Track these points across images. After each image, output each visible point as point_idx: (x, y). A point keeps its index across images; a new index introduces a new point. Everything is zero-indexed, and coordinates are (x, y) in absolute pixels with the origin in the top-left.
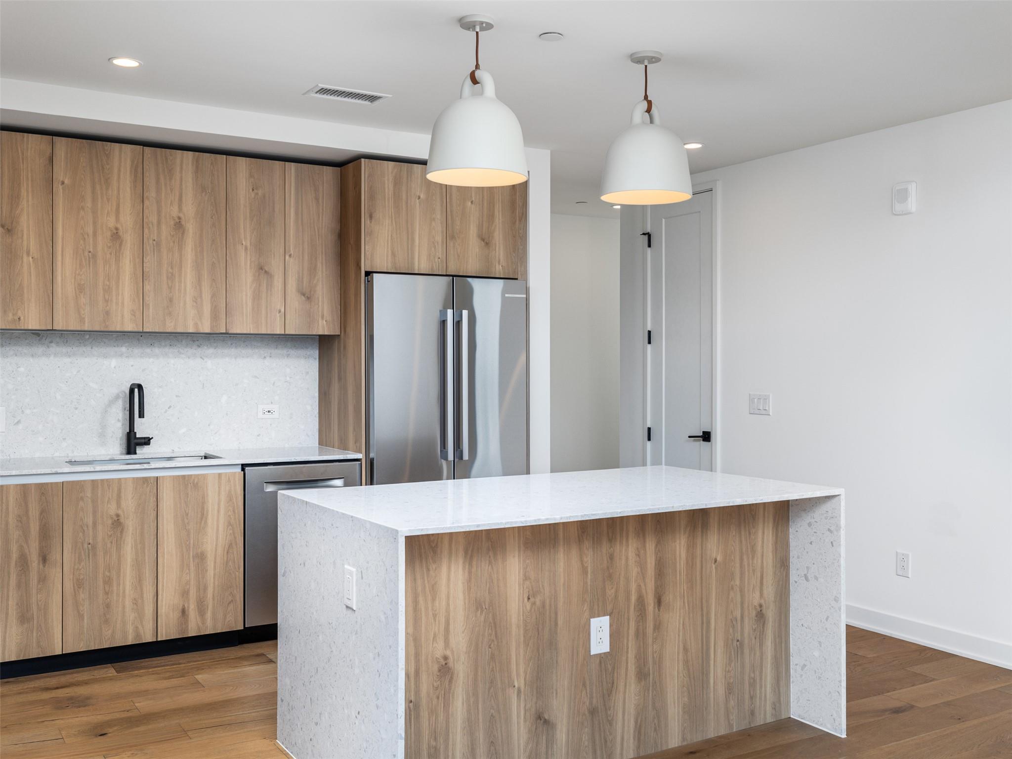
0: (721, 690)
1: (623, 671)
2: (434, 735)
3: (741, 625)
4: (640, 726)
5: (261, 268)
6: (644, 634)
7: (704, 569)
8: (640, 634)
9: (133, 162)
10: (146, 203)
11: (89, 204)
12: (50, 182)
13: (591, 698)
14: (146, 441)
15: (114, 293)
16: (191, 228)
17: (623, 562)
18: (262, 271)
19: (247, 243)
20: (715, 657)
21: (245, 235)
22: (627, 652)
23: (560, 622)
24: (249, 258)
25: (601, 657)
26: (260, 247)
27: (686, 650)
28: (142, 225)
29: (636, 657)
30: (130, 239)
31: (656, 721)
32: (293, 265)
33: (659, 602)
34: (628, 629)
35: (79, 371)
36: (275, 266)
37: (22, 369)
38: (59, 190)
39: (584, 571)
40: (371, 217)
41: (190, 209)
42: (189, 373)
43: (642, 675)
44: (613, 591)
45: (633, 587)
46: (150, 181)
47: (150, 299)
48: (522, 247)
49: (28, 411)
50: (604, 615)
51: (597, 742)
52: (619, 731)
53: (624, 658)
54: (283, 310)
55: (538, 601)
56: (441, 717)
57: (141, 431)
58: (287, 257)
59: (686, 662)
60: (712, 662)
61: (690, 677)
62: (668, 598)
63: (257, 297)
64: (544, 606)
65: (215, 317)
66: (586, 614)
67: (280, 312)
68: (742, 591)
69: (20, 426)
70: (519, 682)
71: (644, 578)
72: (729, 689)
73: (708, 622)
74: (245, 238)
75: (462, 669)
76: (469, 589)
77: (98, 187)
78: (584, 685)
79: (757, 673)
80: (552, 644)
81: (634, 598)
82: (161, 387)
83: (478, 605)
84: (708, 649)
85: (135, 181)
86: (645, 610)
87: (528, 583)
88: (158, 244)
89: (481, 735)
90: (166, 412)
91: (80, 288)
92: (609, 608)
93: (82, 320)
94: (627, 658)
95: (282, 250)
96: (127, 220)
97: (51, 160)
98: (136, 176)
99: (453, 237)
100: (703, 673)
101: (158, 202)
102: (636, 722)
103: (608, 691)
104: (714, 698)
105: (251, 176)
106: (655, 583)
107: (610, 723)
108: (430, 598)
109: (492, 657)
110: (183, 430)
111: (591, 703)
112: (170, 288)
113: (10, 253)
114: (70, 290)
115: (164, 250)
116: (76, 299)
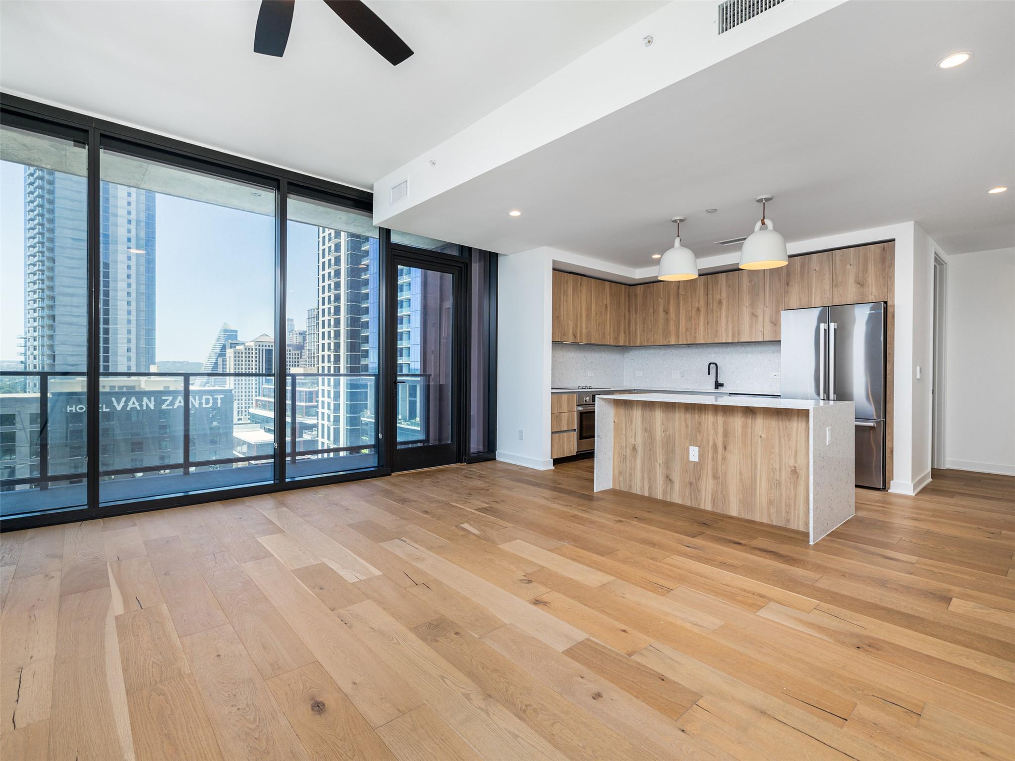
0: (764, 501)
1: (705, 472)
2: (631, 468)
3: (779, 473)
6: (717, 458)
7: (753, 440)
8: (714, 459)
9: (704, 282)
10: (709, 296)
11: (690, 300)
12: (678, 295)
13: (690, 478)
14: (722, 385)
15: (697, 330)
16: (724, 302)
17: (706, 426)
18: (754, 315)
19: (747, 304)
20: (760, 483)
21: (746, 300)
22: (708, 465)
23: (676, 444)
24: (748, 311)
25: (695, 463)
26: (753, 305)
27: (741, 473)
28: (707, 304)
29: (712, 468)
30: (703, 310)
31: (723, 500)
32: (768, 311)
33: (725, 448)
34: (708, 455)
36: (760, 312)
38: (681, 297)
39: (687, 427)
41: (724, 295)
43: (715, 477)
44: (700, 438)
45: (711, 438)
47: (710, 331)
48: (890, 283)
49: (686, 372)
50: (696, 447)
51: (693, 496)
52: (703, 496)
53: (706, 467)
54: (763, 330)
55: (667, 433)
56: (633, 464)
57: (720, 381)
58: (765, 308)
59: (741, 480)
60: (758, 485)
61: (743, 487)
62: (730, 447)
63: (751, 326)
64: (670, 436)
65: (733, 335)
66: (688, 444)
67: (761, 331)
68: (780, 455)
69: (683, 378)
70: (660, 461)
71: (717, 435)
72: (770, 502)
73: (756, 465)
74: (746, 302)
75: (640, 449)
76: (643, 424)
77: (693, 293)
78: (687, 471)
79: (792, 502)
80: (673, 451)
81: (711, 443)
83: (646, 430)
84: (755, 478)
85: (705, 289)
86: (717, 449)
87: (663, 426)
88: (713, 311)
89: (646, 475)
91: (687, 329)
92: (699, 444)
93: (687, 340)
94: (708, 467)
95: (762, 305)
96: (702, 303)
97: (679, 288)
99: (837, 286)
100: (752, 488)
101: (713, 294)
102: (712, 496)
103: (699, 478)
104: (759, 503)
105: (749, 276)
106: (723, 438)
107: (699, 491)
108: (630, 423)
109: (650, 449)
110: (738, 381)
111: (690, 480)
112: (716, 326)
113: (667, 321)
114: (684, 330)
115: (714, 312)
116: (686, 333)
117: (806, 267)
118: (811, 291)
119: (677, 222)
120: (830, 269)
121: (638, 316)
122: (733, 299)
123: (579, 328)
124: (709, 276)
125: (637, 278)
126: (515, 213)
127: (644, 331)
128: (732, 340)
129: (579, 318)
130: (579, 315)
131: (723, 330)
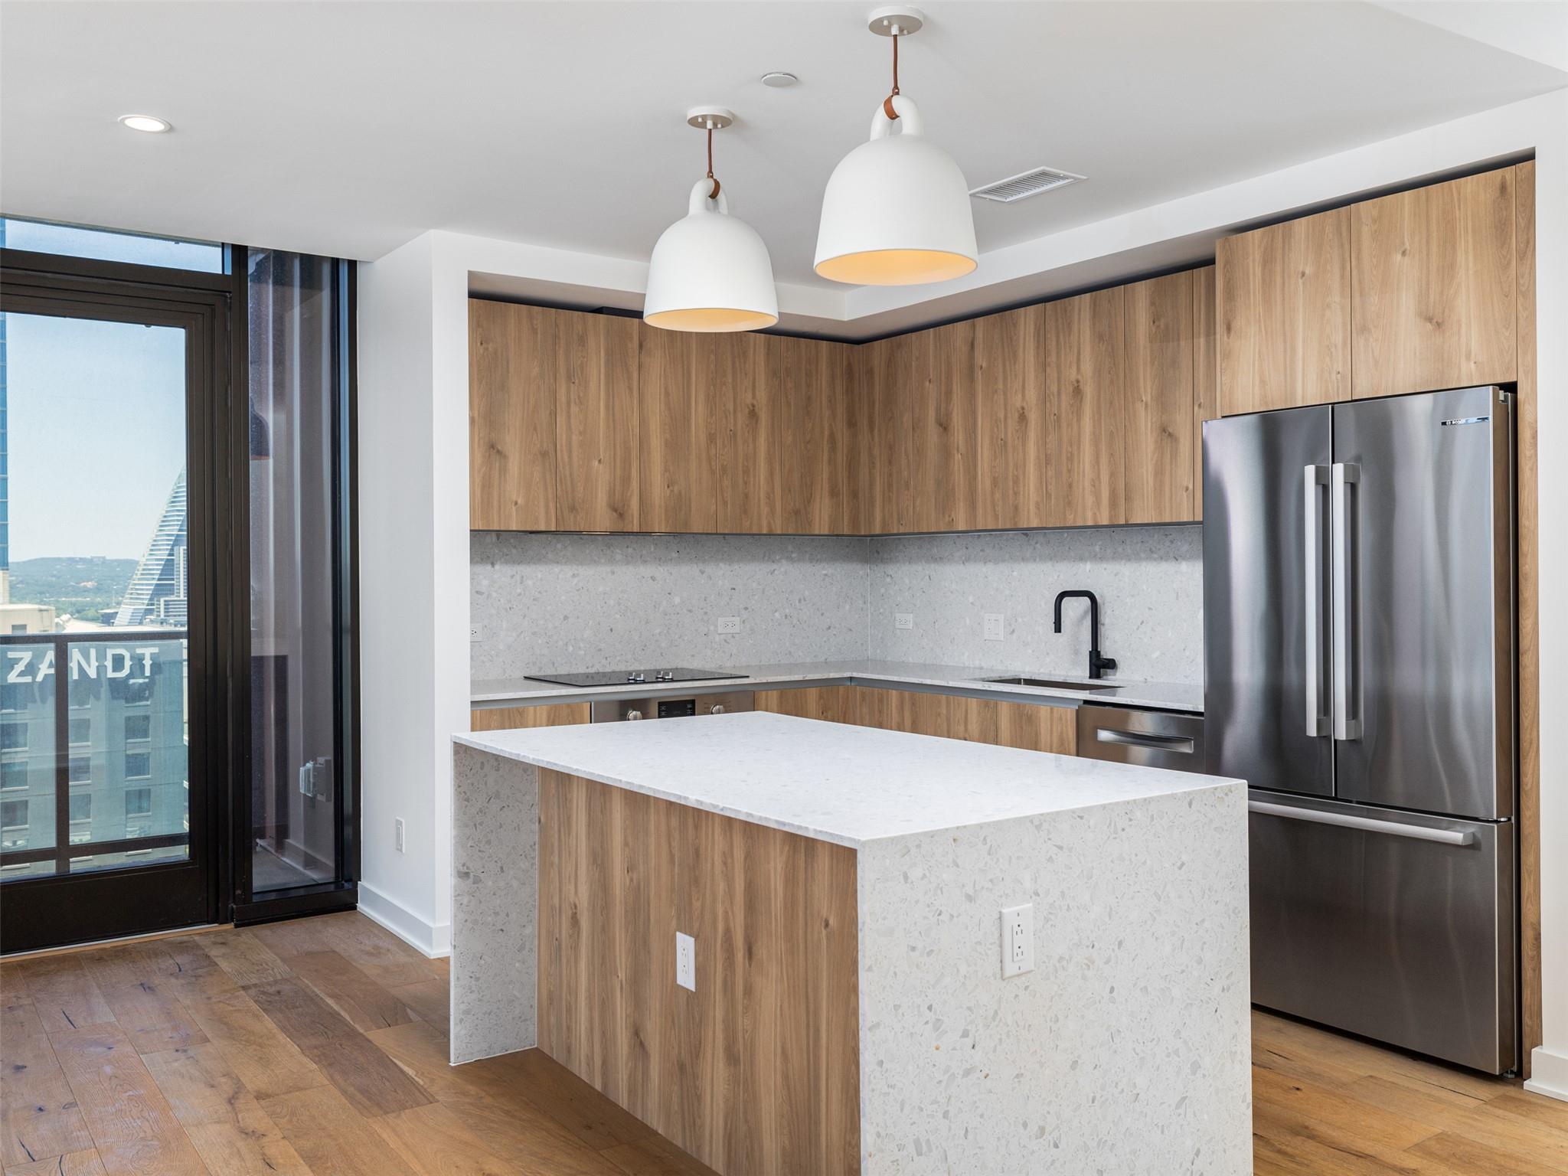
1: (710, 1035)
2: (569, 986)
4: (730, 1134)
5: (1164, 430)
8: (728, 988)
9: (1036, 325)
10: (1048, 370)
11: (1000, 386)
12: (971, 368)
13: (680, 1046)
14: (1111, 664)
15: (1021, 485)
16: (1089, 391)
18: (1165, 434)
19: (1147, 397)
21: (1147, 387)
22: (715, 1009)
23: (652, 919)
24: (1149, 418)
25: (688, 994)
26: (1163, 400)
28: (1044, 398)
29: (723, 1022)
30: (1034, 418)
31: (748, 1142)
33: (750, 954)
34: (715, 973)
35: (1058, 576)
36: (1182, 423)
37: (1015, 573)
38: (979, 375)
39: (672, 860)
40: (1229, 329)
41: (1088, 368)
42: (1161, 578)
44: (698, 905)
45: (720, 910)
46: (1052, 345)
47: (1052, 485)
49: (1020, 620)
50: (690, 935)
51: (686, 1114)
52: (708, 1120)
53: (711, 1016)
54: (1191, 487)
55: (635, 877)
58: (1196, 408)
59: (786, 1077)
62: (761, 952)
63: (1160, 471)
64: (639, 886)
65: (1113, 504)
66: (673, 923)
67: (1187, 489)
69: (1015, 636)
70: (622, 974)
71: (732, 902)
73: (817, 1030)
74: (1146, 391)
75: (585, 925)
77: (1007, 363)
78: (673, 1022)
80: (646, 943)
81: (720, 928)
82: (1133, 596)
83: (595, 858)
85: (1038, 348)
86: (733, 954)
87: (626, 850)
88: (1059, 419)
90: (1138, 629)
91: (995, 482)
92: (695, 927)
93: (999, 517)
94: (715, 1016)
95: (1189, 399)
96: (1032, 395)
97: (973, 344)
98: (1038, 341)
99: (1364, 330)
101: (1058, 366)
102: (726, 1123)
103: (698, 1050)
105: (1153, 304)
106: (746, 917)
109: (603, 928)
111: (680, 1054)
112: (1069, 471)
113: (946, 452)
114: (988, 483)
115: (1064, 425)
116: (993, 493)
117: (1278, 268)
118: (1294, 350)
119: (703, 125)
120: (1343, 268)
121: (876, 439)
122: (1112, 382)
123: (635, 485)
124: (1049, 305)
125: (846, 319)
126: (146, 124)
127: (890, 485)
128: (1110, 520)
129: (635, 453)
130: (634, 444)
131: (1087, 483)
